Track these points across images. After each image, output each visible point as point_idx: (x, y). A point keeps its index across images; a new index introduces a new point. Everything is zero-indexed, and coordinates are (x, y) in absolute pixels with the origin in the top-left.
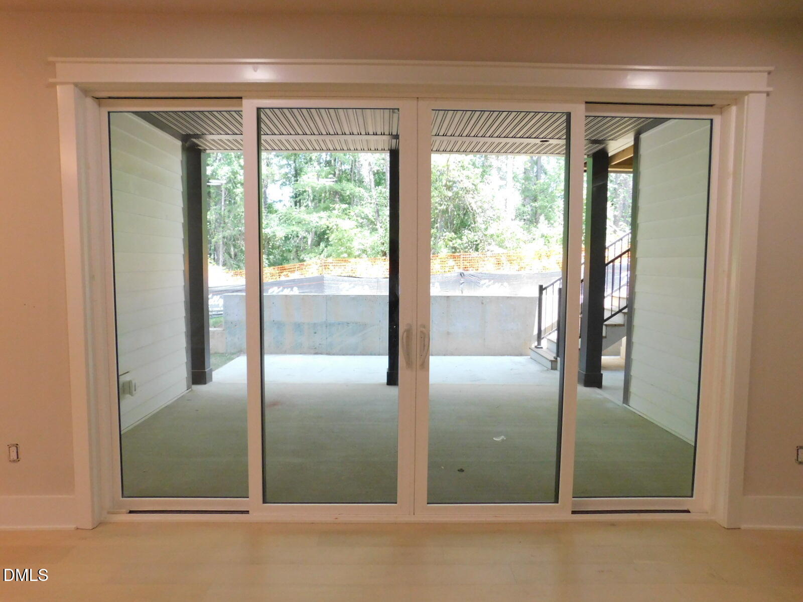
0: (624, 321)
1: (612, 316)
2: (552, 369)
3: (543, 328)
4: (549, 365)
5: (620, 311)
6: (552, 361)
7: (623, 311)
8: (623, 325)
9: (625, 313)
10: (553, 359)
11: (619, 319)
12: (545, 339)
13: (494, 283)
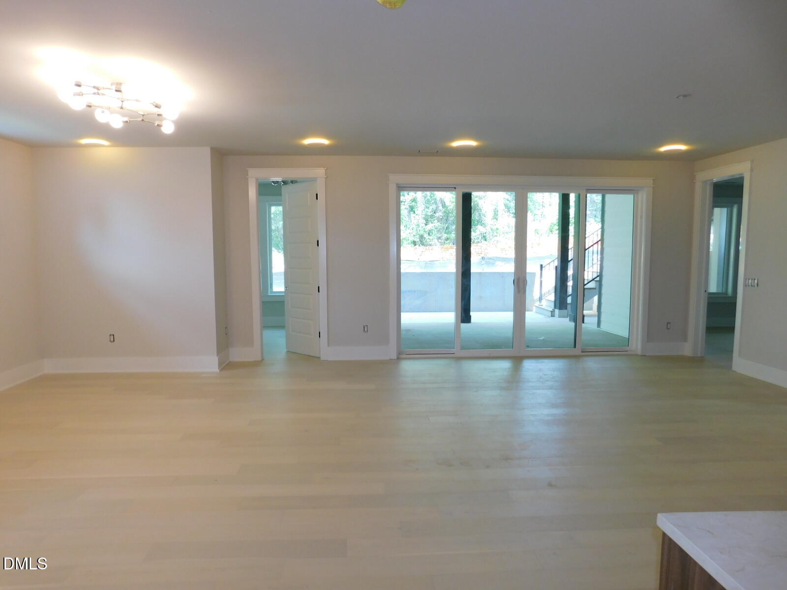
0: (596, 286)
1: (589, 283)
2: (552, 316)
3: (543, 293)
4: (550, 314)
5: (593, 280)
6: (551, 311)
7: (595, 280)
8: (595, 288)
9: (596, 281)
10: (552, 310)
11: (592, 285)
12: (544, 300)
13: (505, 263)
